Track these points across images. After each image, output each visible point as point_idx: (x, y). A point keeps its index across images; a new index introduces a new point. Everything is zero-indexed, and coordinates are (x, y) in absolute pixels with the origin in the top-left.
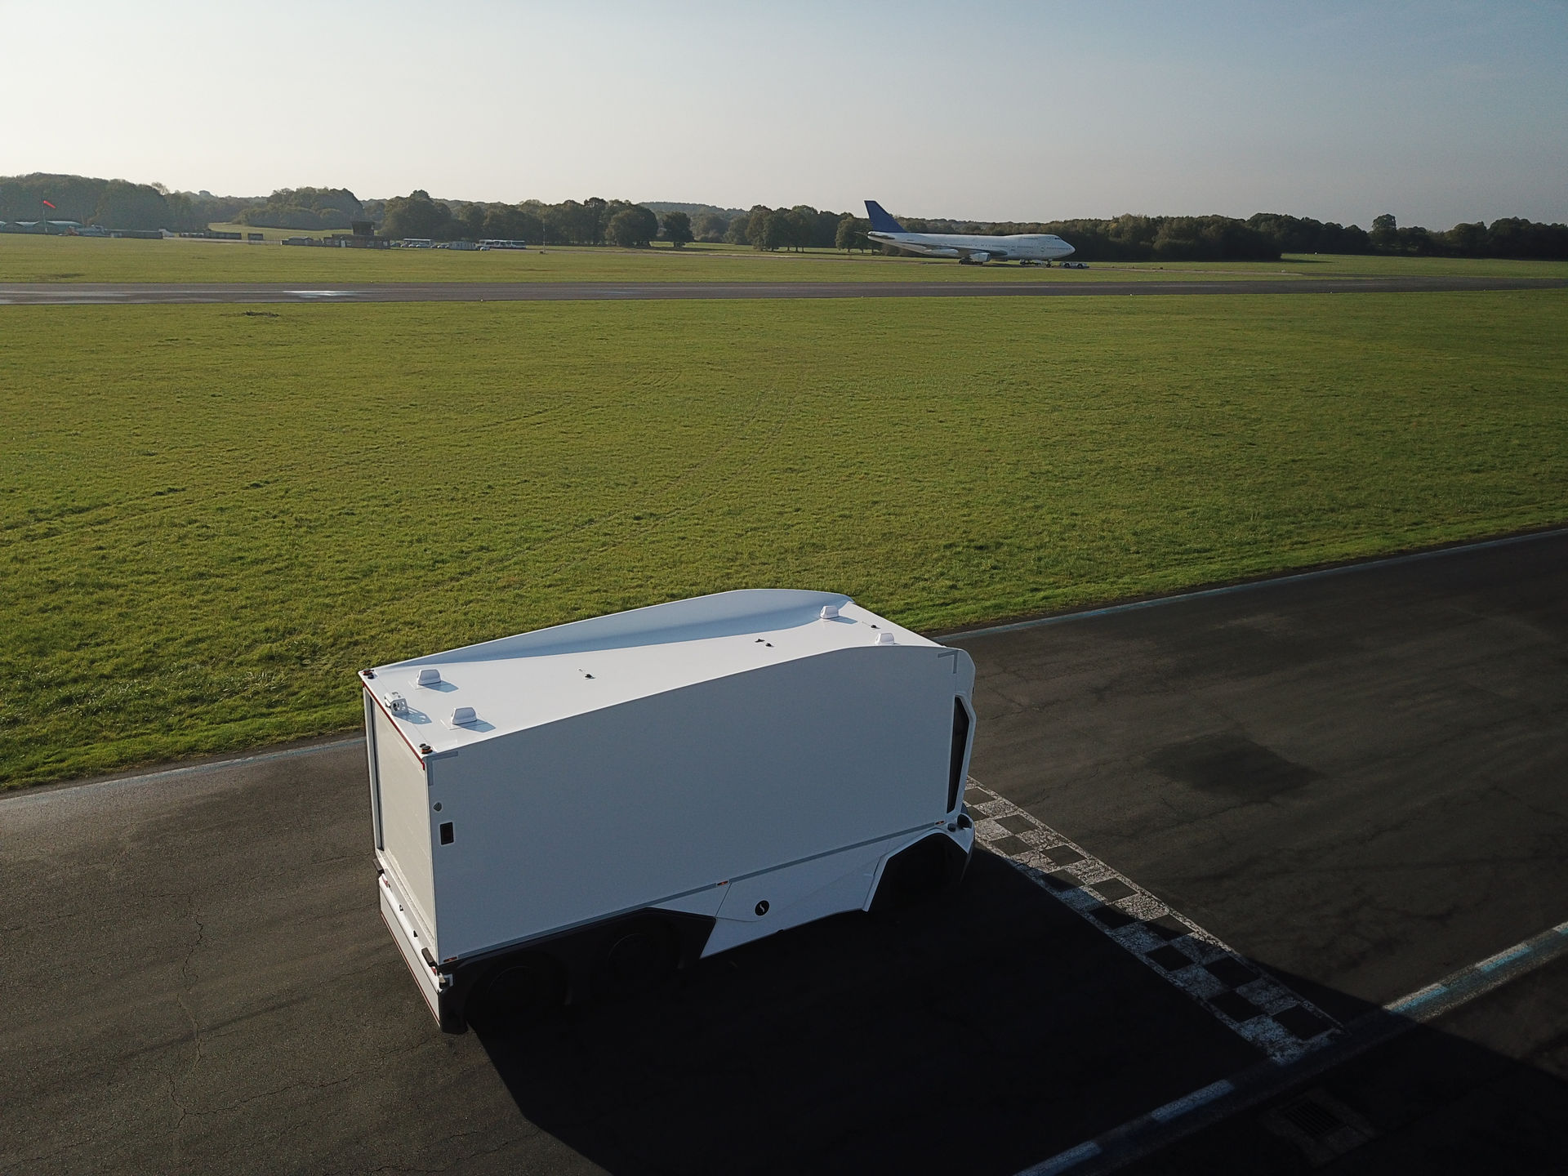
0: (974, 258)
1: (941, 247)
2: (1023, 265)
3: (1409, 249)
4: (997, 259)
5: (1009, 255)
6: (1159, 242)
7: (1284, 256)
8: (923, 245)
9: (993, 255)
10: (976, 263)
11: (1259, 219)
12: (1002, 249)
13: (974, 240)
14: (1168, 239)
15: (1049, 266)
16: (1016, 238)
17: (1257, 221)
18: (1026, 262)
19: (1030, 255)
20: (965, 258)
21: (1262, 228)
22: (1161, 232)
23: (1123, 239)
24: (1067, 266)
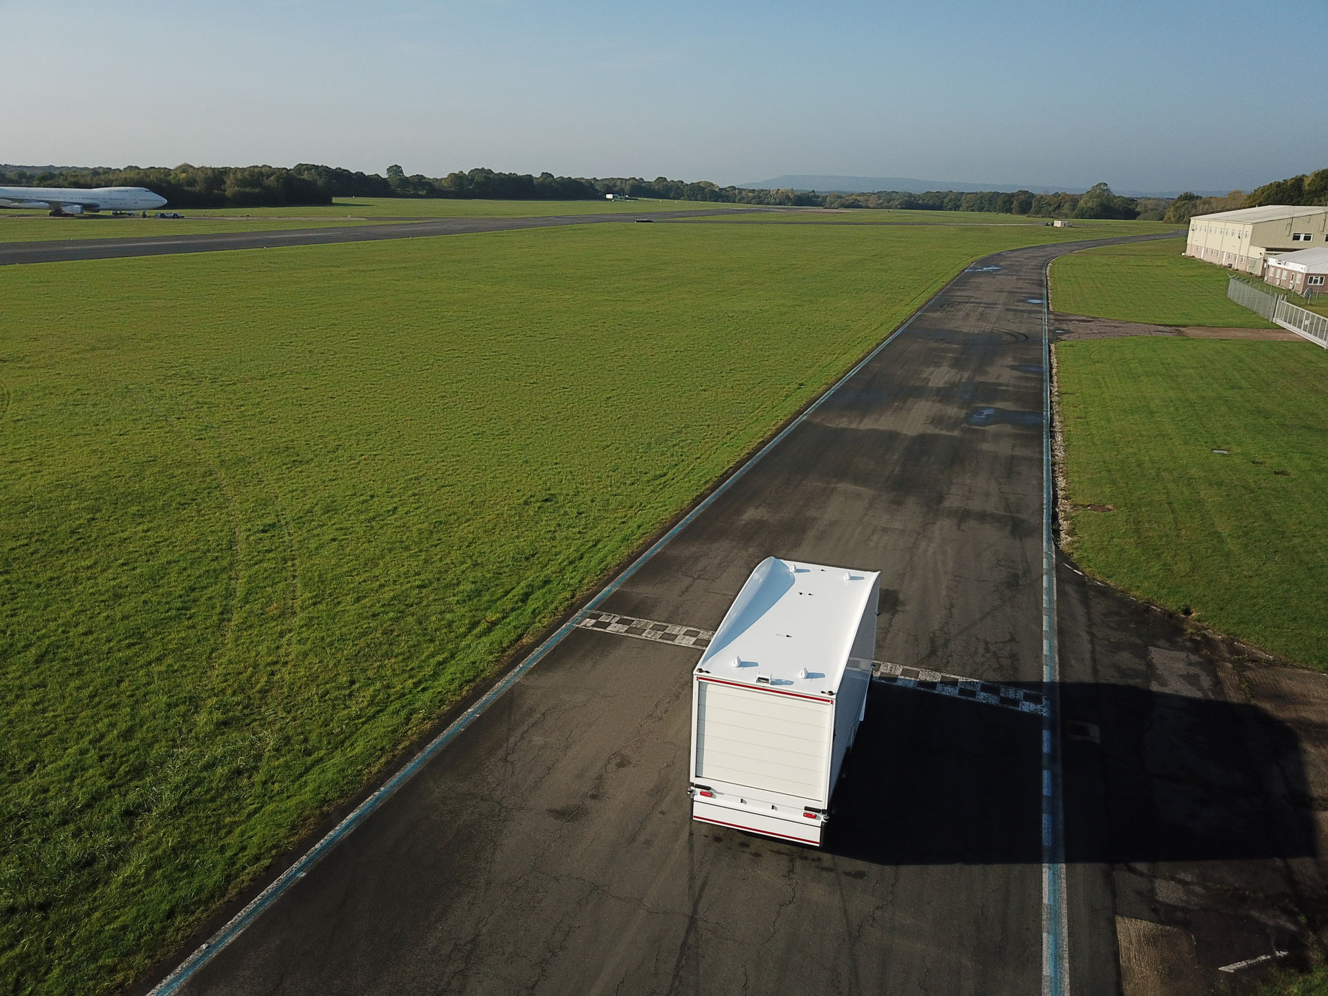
0: (66, 210)
1: (28, 201)
2: (116, 216)
3: (420, 193)
4: (88, 210)
5: (101, 207)
6: (230, 190)
7: (335, 200)
8: (9, 199)
9: (86, 207)
10: (67, 215)
11: (301, 168)
12: (93, 201)
13: (61, 193)
14: (236, 188)
15: (144, 216)
16: (105, 191)
17: (300, 170)
18: (118, 213)
19: (121, 207)
20: (57, 210)
21: (306, 176)
22: (228, 182)
23: (198, 188)
24: (163, 216)
